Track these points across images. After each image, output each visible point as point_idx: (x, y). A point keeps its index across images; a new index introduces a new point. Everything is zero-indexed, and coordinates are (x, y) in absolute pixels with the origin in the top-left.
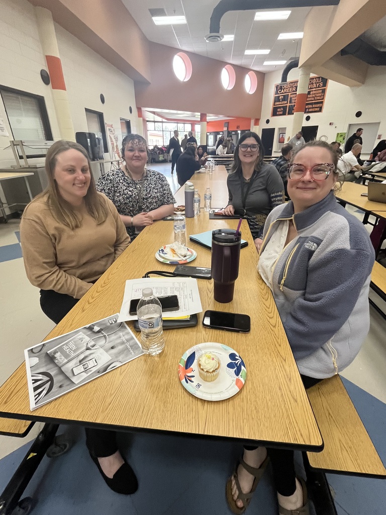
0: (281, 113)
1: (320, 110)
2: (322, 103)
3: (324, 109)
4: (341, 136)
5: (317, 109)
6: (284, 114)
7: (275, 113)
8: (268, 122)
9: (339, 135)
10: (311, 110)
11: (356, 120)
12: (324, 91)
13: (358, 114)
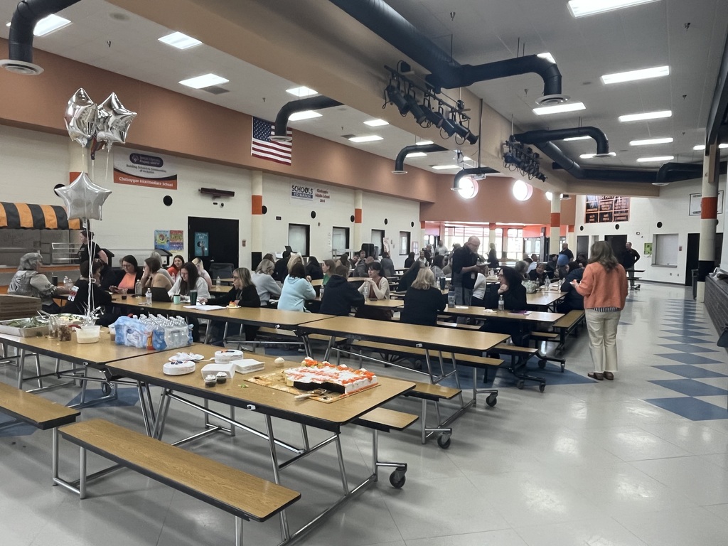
0: (593, 220)
1: (627, 220)
2: (627, 212)
3: (630, 218)
4: (648, 246)
5: (624, 218)
6: (596, 221)
7: (587, 220)
8: (582, 228)
9: (646, 245)
10: (619, 218)
11: (658, 231)
12: (628, 201)
13: (659, 225)
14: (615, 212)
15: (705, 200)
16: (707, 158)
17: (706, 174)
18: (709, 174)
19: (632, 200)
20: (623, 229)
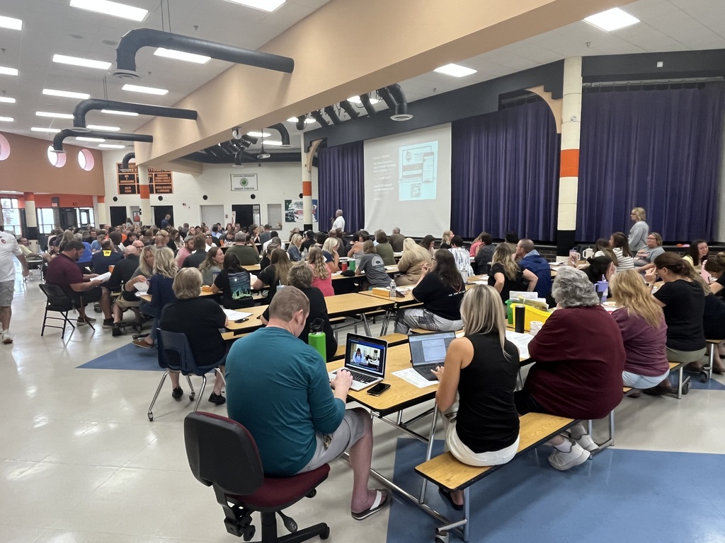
0: (130, 191)
1: (171, 192)
2: (171, 185)
3: (174, 191)
5: (167, 191)
6: (133, 193)
7: (122, 191)
8: (115, 199)
10: (162, 191)
11: (205, 203)
12: (170, 175)
13: (205, 198)
14: (156, 185)
15: (304, 183)
16: (306, 154)
17: (306, 166)
18: (308, 166)
19: (175, 175)
20: (167, 200)
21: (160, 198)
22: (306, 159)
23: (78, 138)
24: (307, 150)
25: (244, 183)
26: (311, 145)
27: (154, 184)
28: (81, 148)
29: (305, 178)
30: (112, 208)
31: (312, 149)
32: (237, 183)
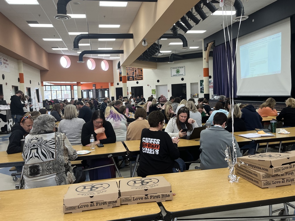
4: (154, 91)
7: (121, 80)
8: (118, 84)
9: (153, 90)
11: (158, 84)
12: (142, 70)
13: (158, 81)
14: (135, 76)
15: (205, 69)
16: (205, 52)
17: (205, 59)
18: (206, 59)
19: (144, 70)
20: (141, 83)
21: (137, 83)
22: (205, 54)
23: (99, 55)
24: (206, 49)
25: (178, 72)
26: (207, 46)
27: (135, 75)
28: (102, 60)
29: (205, 66)
30: (117, 89)
31: (208, 48)
32: (174, 72)
